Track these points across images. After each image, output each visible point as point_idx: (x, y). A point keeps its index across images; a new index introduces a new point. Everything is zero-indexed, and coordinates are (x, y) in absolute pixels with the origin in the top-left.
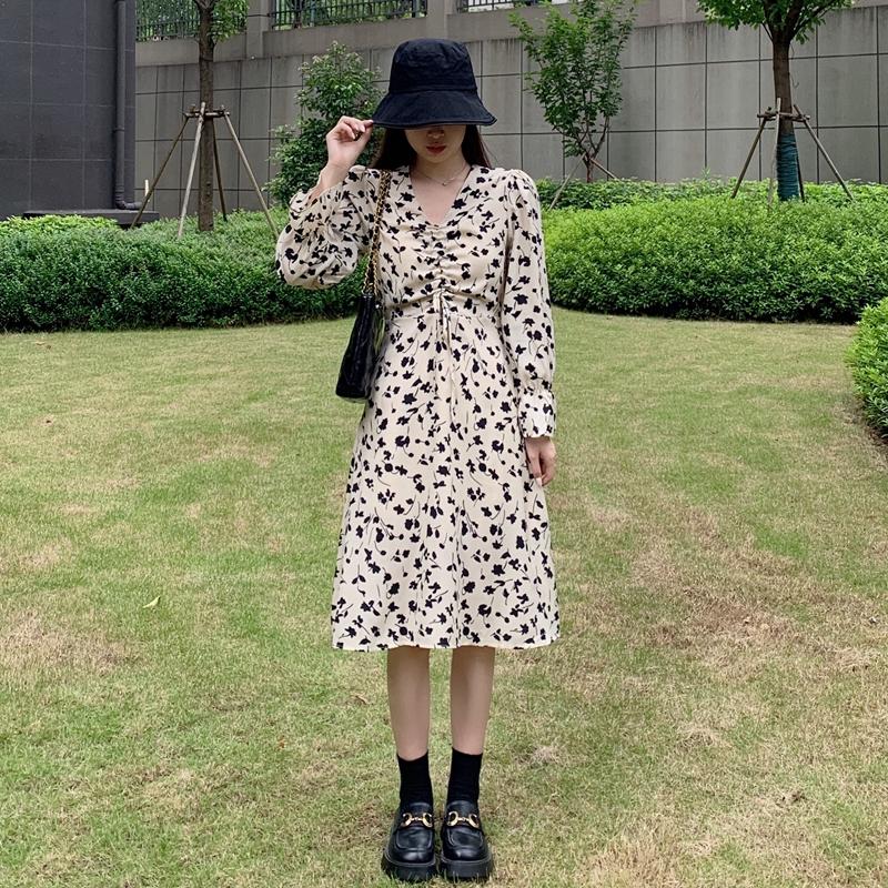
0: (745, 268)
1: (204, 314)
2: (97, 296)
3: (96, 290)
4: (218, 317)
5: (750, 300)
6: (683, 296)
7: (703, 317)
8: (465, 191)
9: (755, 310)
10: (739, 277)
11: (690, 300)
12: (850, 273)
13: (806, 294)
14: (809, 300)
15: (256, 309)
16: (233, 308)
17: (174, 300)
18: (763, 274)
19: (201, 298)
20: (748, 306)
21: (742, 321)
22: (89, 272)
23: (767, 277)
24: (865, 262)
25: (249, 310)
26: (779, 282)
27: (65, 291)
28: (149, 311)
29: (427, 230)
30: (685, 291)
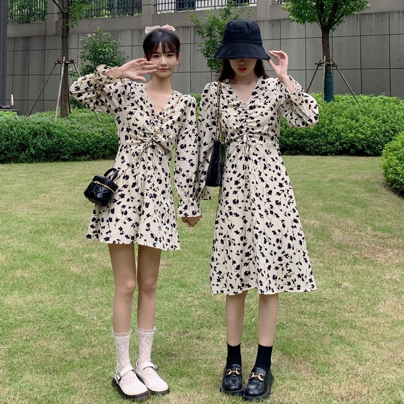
0: (316, 132)
1: (73, 155)
2: (23, 147)
3: (23, 144)
4: (79, 156)
5: (318, 146)
6: (287, 145)
7: (296, 154)
8: (257, 88)
9: (320, 150)
10: (313, 135)
11: (290, 147)
12: (363, 134)
13: (343, 143)
14: (345, 145)
15: (97, 153)
16: (86, 152)
17: (59, 148)
18: (324, 134)
19: (71, 147)
20: (317, 148)
21: (315, 155)
22: (19, 136)
23: (326, 136)
24: (369, 129)
25: (94, 153)
26: (332, 138)
27: (8, 145)
28: (47, 154)
29: (241, 106)
30: (288, 142)
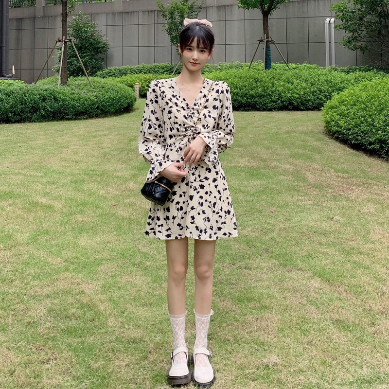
1: (75, 115)
3: (34, 107)
4: (80, 116)
5: (265, 104)
6: (242, 103)
7: (249, 110)
11: (244, 105)
14: (285, 103)
17: (64, 110)
18: (269, 95)
19: (73, 109)
20: (264, 106)
25: (90, 113)
27: (23, 108)
28: (54, 115)
